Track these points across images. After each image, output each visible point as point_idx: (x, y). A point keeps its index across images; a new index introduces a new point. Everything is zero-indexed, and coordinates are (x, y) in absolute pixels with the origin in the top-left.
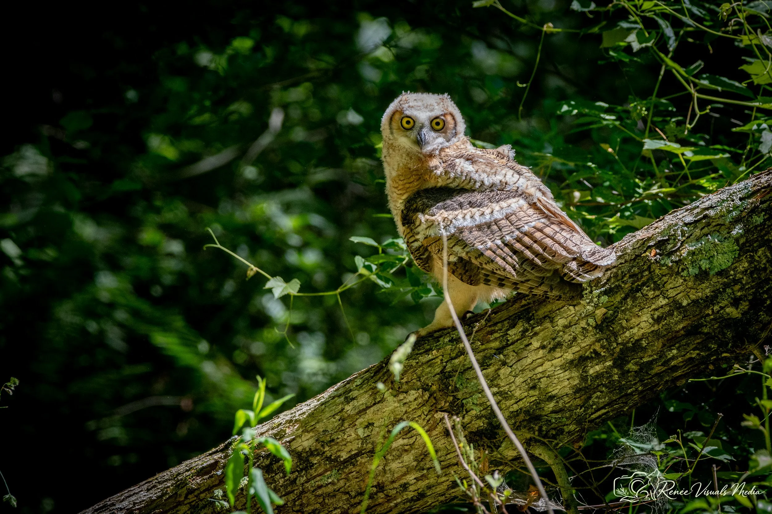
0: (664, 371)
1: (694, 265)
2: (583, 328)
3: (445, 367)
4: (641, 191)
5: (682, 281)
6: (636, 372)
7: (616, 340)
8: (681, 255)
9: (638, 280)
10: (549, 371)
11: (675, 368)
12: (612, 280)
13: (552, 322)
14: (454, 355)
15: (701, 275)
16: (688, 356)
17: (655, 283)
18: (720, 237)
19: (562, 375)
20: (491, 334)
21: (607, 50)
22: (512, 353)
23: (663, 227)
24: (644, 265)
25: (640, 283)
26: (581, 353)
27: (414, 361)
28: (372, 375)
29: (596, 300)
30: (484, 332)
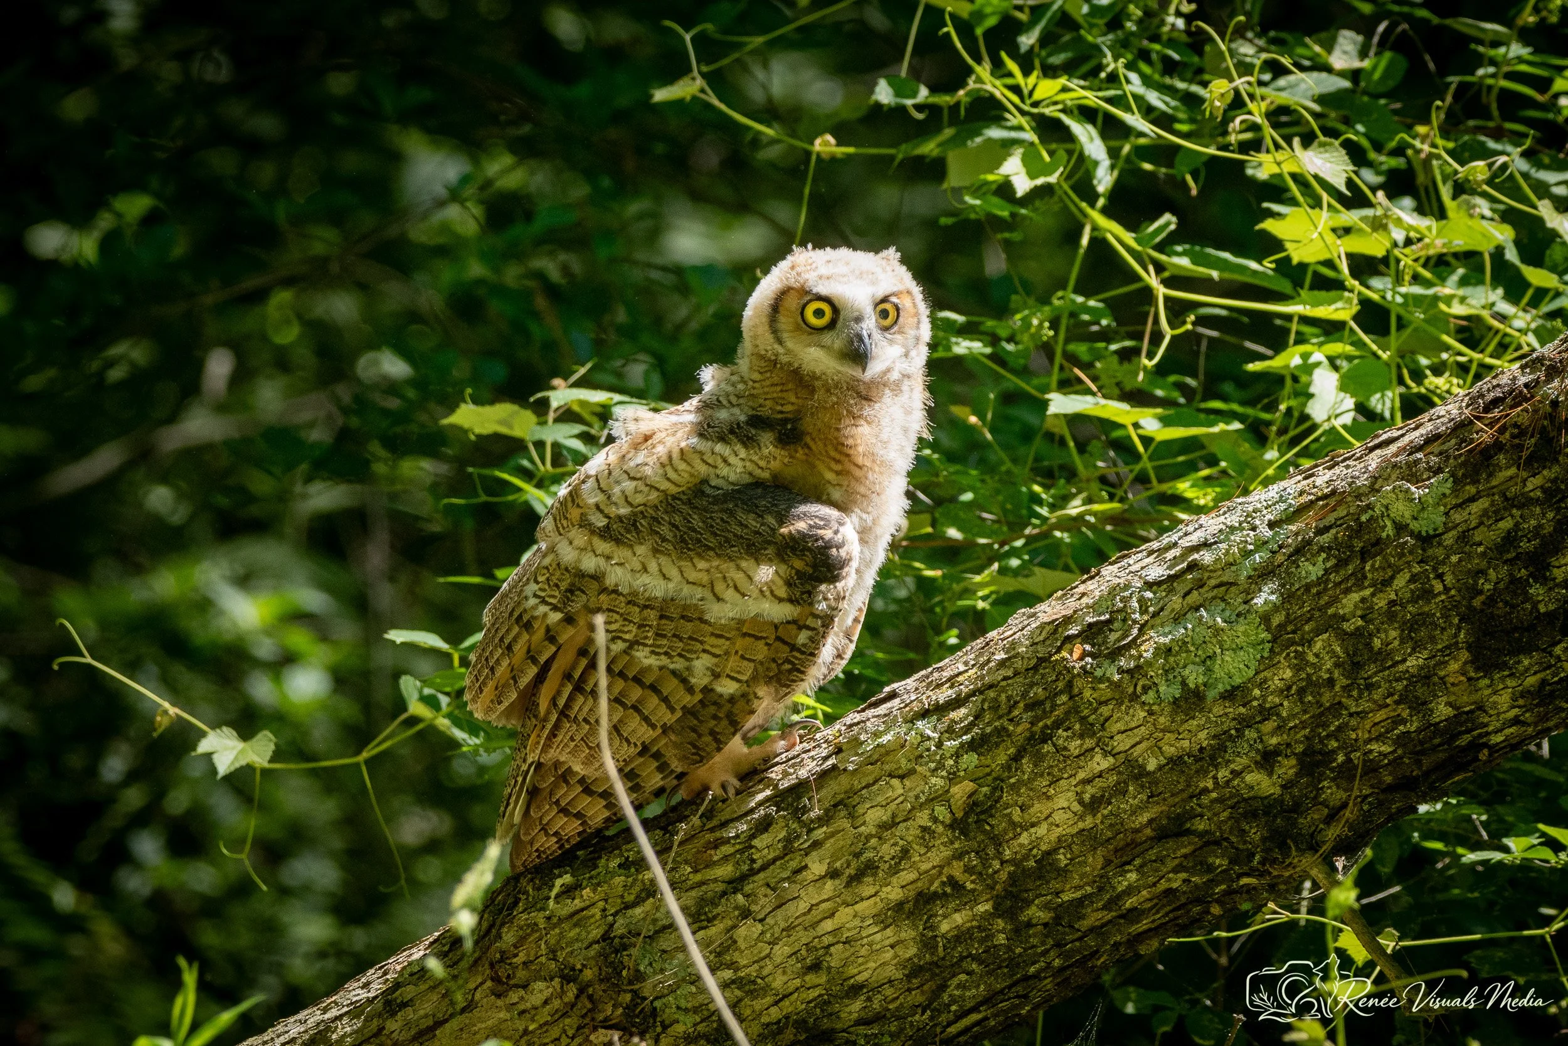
0: (1110, 922)
1: (1171, 677)
2: (924, 829)
3: (611, 925)
4: (1044, 511)
5: (1143, 714)
6: (1046, 925)
7: (999, 854)
8: (1141, 656)
9: (1046, 714)
10: (849, 930)
11: (1133, 915)
12: (987, 717)
13: (852, 816)
14: (632, 898)
15: (1186, 699)
16: (1163, 885)
17: (1083, 720)
18: (1227, 613)
19: (878, 937)
20: (716, 847)
21: (958, 192)
22: (764, 890)
23: (1097, 593)
24: (1057, 680)
25: (1049, 722)
26: (919, 884)
27: (541, 914)
28: (446, 948)
29: (951, 762)
30: (699, 843)
